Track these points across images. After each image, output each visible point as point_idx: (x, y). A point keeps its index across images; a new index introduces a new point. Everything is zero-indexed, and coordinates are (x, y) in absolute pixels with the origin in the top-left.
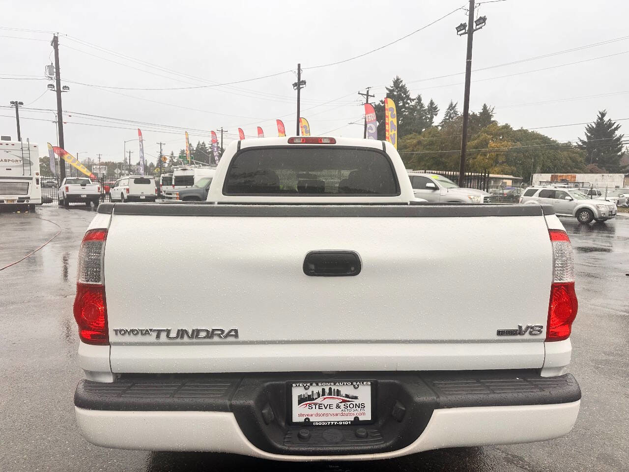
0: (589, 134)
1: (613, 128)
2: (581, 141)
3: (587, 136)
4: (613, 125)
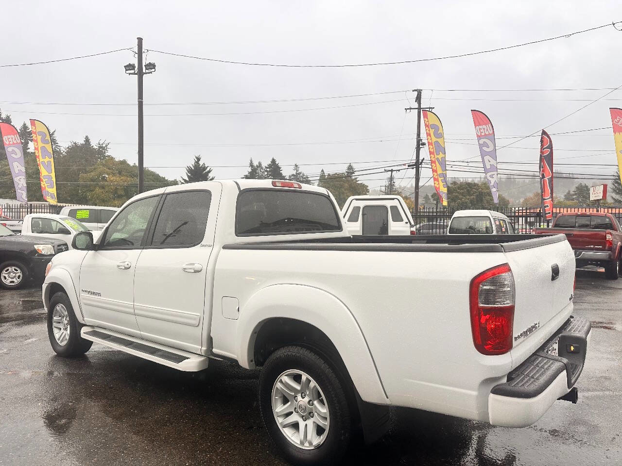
0: (189, 175)
1: (206, 171)
2: (183, 179)
3: (188, 176)
4: (206, 169)
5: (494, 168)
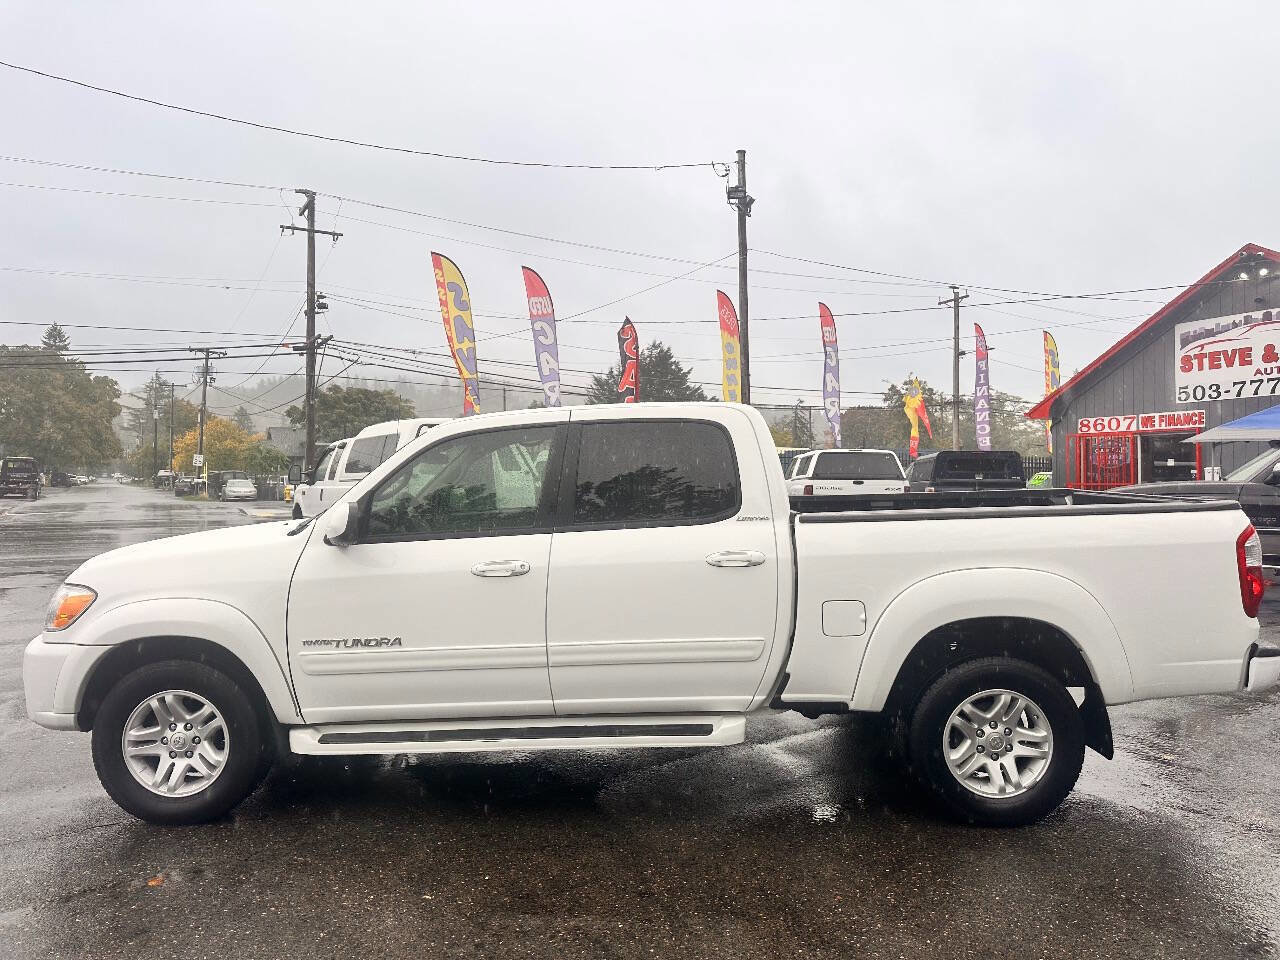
5: (555, 375)
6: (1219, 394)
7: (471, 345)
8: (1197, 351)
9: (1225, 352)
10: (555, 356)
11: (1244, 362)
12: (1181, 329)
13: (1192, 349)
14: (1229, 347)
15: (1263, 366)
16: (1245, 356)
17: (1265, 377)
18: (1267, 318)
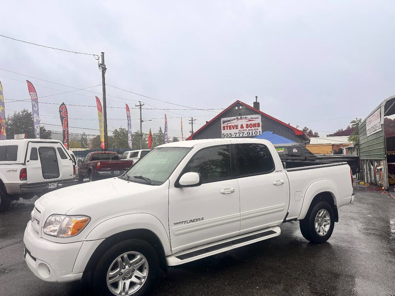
5: (38, 122)
6: (231, 136)
7: (3, 108)
8: (226, 125)
9: (232, 126)
10: (38, 114)
11: (237, 128)
12: (222, 120)
13: (225, 125)
14: (233, 124)
15: (240, 129)
16: (237, 127)
17: (241, 132)
18: (241, 118)
